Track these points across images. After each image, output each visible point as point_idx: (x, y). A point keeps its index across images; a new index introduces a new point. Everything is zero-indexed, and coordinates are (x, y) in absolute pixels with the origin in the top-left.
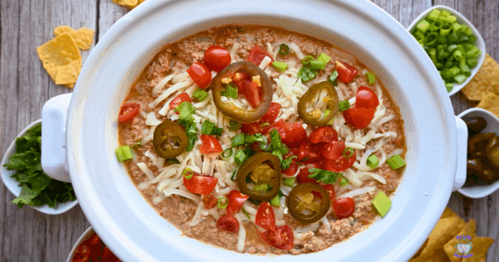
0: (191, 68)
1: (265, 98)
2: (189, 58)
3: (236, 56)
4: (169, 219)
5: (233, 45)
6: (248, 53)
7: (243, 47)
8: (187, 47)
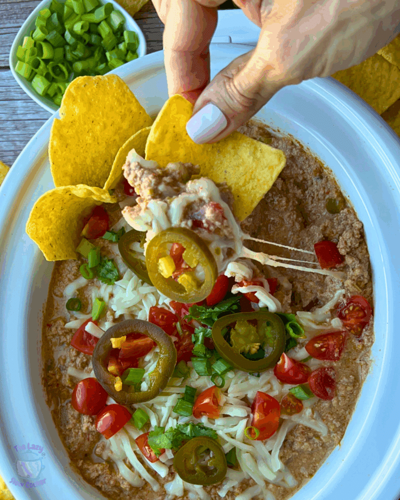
0: (104, 433)
1: (142, 330)
2: (90, 436)
3: (86, 371)
4: (317, 464)
5: (70, 376)
6: (82, 355)
7: (73, 362)
8: (75, 439)
